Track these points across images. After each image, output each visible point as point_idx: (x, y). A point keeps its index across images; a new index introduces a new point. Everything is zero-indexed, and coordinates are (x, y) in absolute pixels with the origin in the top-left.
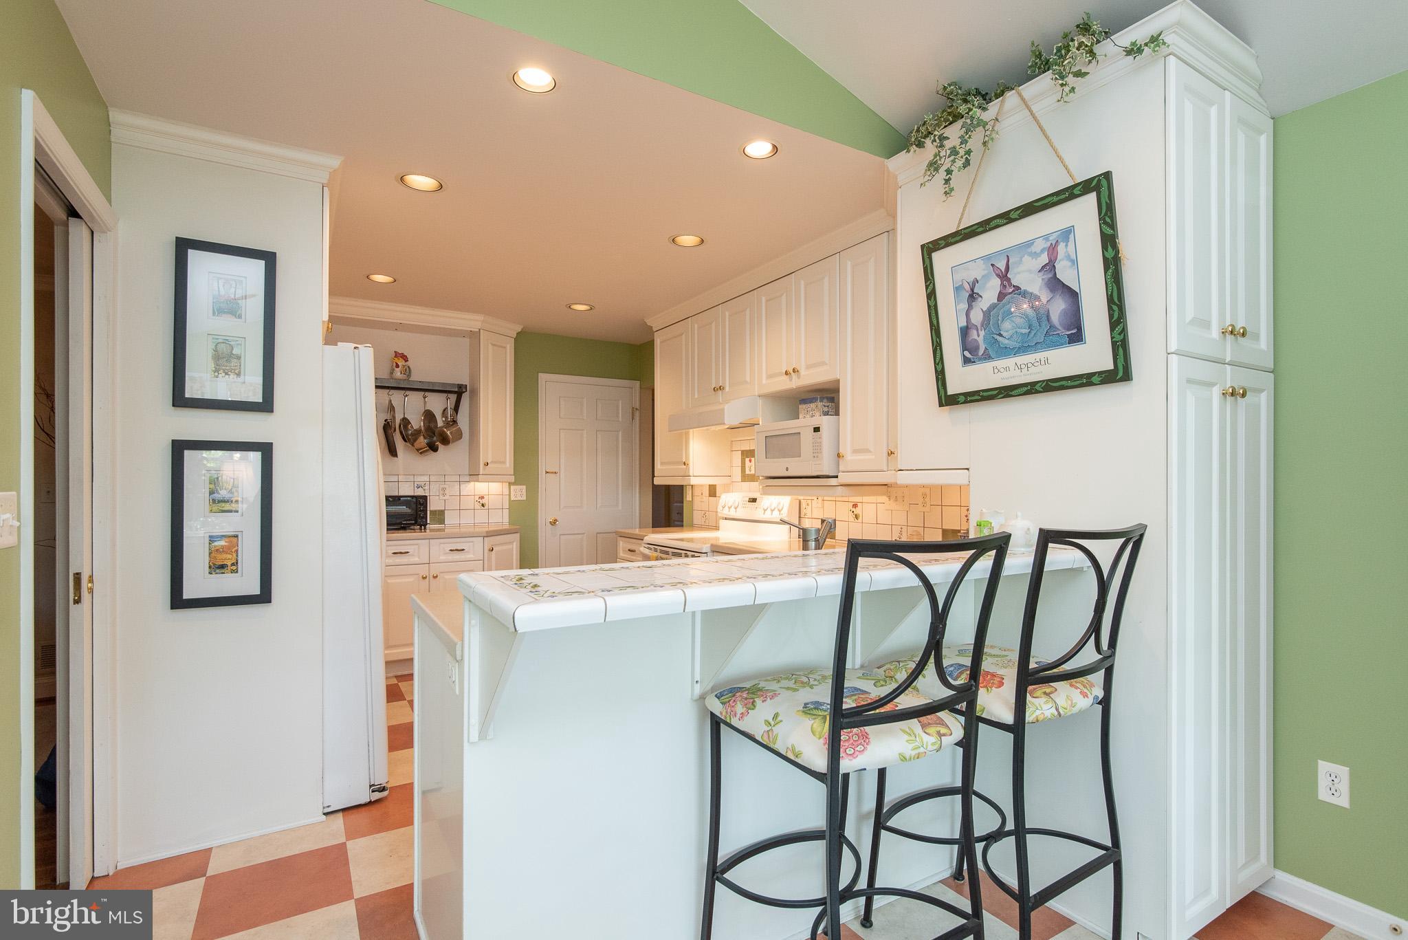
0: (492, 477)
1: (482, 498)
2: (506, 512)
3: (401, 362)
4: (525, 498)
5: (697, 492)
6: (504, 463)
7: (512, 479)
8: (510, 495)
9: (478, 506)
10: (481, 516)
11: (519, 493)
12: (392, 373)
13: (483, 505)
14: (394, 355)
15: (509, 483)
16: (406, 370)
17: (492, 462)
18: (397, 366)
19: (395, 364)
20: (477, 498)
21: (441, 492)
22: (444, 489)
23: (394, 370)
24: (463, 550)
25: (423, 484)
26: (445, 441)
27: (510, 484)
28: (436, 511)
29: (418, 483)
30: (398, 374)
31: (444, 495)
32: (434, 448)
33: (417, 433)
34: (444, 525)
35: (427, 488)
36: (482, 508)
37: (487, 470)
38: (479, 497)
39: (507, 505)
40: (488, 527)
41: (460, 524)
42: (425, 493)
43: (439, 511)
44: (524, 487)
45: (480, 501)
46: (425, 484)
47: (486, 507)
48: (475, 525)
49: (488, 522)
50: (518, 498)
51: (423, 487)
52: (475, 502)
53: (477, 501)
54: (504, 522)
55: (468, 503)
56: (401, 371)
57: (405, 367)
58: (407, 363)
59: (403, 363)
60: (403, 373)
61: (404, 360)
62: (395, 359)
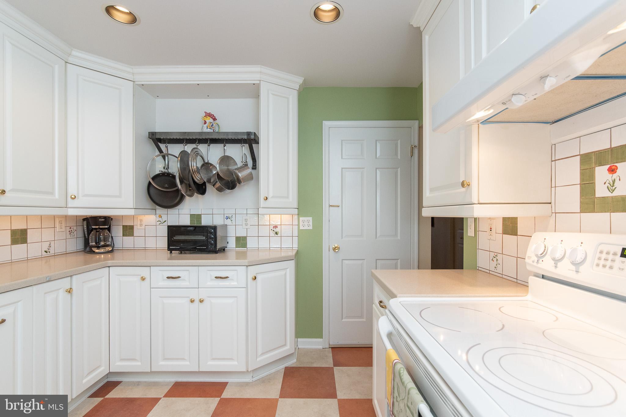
0: (280, 209)
1: (276, 227)
2: (296, 239)
3: (209, 120)
4: (311, 228)
5: (483, 227)
6: (287, 197)
7: (296, 211)
8: (298, 225)
9: (272, 234)
10: (275, 243)
11: (307, 223)
13: (276, 233)
14: (205, 115)
15: (298, 215)
17: (273, 197)
18: (205, 123)
20: (272, 227)
21: (244, 222)
22: (246, 220)
24: (227, 277)
26: (239, 180)
28: (240, 237)
29: (228, 215)
30: (205, 128)
31: (246, 225)
32: (230, 187)
34: (246, 249)
35: (233, 219)
36: (276, 235)
37: (268, 203)
38: (274, 227)
39: (296, 233)
40: (281, 251)
41: (258, 248)
42: (232, 223)
43: (243, 237)
44: (310, 219)
45: (274, 229)
46: (232, 216)
47: (279, 235)
48: (271, 249)
49: (281, 248)
50: (306, 228)
51: (231, 218)
52: (270, 230)
53: (272, 230)
54: (293, 249)
55: (265, 231)
56: (207, 127)
57: (212, 124)
58: (215, 119)
59: (211, 120)
60: (209, 129)
61: (212, 118)
62: (204, 117)
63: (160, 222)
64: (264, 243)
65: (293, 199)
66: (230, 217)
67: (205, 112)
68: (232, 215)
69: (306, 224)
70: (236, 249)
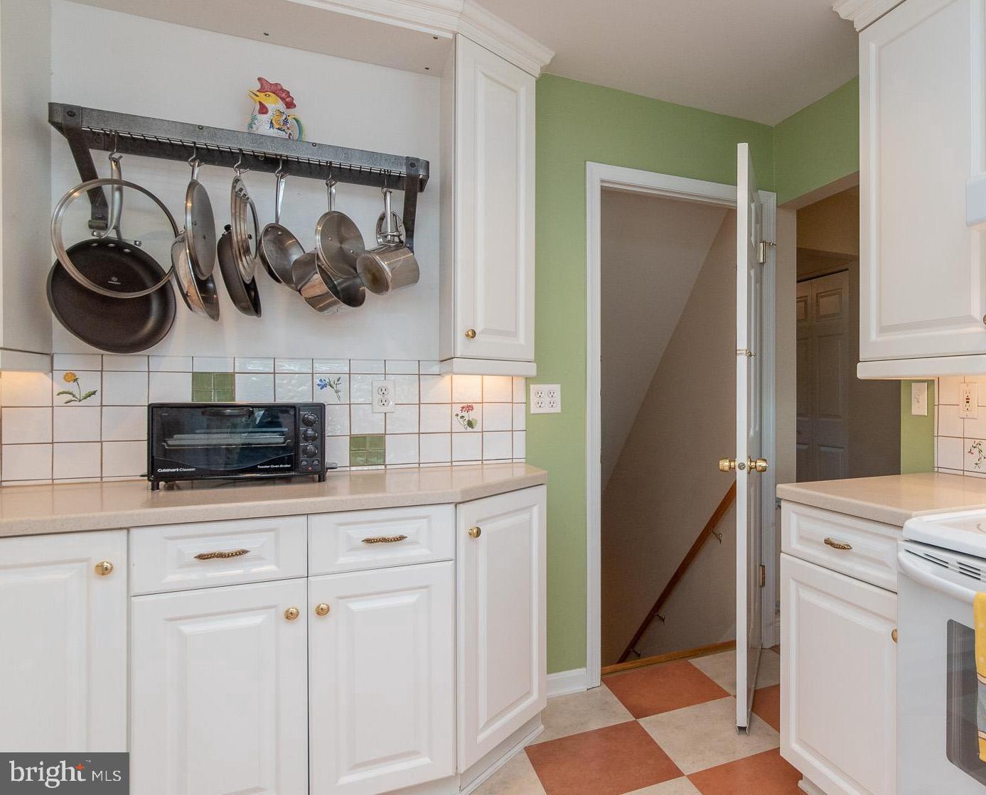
0: (487, 363)
1: (469, 408)
2: (520, 438)
3: (274, 104)
4: (557, 409)
6: (514, 334)
7: (532, 370)
8: (527, 403)
9: (459, 425)
10: (467, 446)
11: (548, 397)
12: (250, 126)
13: (470, 424)
14: (258, 86)
15: (526, 378)
16: (286, 121)
17: (484, 332)
18: (263, 110)
19: (258, 107)
20: (457, 409)
21: (377, 397)
22: (383, 391)
23: (254, 118)
24: (401, 538)
25: (333, 378)
26: (379, 283)
27: (529, 380)
28: (364, 437)
29: (323, 377)
30: (263, 126)
31: (383, 402)
32: (353, 299)
33: (310, 261)
34: (383, 467)
35: (343, 386)
36: (469, 429)
37: (475, 348)
38: (463, 408)
39: (520, 423)
40: (482, 469)
41: (419, 464)
42: (339, 398)
43: (372, 436)
44: (556, 388)
45: (465, 414)
46: (338, 380)
47: (477, 428)
48: (454, 464)
49: (482, 460)
50: (546, 409)
51: (334, 386)
52: (454, 416)
53: (457, 415)
54: (514, 461)
55: (437, 419)
56: (271, 123)
57: (285, 117)
58: (290, 105)
59: (281, 106)
60: (278, 129)
61: (283, 99)
62: (258, 93)
63: (70, 397)
64: (435, 450)
65: (524, 340)
66: (332, 383)
67: (260, 79)
68: (338, 376)
69: (546, 399)
70: (353, 468)
